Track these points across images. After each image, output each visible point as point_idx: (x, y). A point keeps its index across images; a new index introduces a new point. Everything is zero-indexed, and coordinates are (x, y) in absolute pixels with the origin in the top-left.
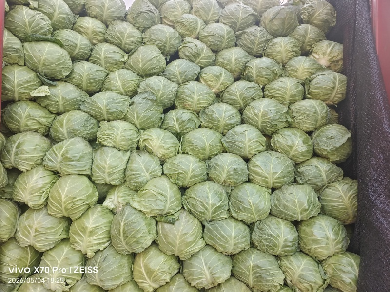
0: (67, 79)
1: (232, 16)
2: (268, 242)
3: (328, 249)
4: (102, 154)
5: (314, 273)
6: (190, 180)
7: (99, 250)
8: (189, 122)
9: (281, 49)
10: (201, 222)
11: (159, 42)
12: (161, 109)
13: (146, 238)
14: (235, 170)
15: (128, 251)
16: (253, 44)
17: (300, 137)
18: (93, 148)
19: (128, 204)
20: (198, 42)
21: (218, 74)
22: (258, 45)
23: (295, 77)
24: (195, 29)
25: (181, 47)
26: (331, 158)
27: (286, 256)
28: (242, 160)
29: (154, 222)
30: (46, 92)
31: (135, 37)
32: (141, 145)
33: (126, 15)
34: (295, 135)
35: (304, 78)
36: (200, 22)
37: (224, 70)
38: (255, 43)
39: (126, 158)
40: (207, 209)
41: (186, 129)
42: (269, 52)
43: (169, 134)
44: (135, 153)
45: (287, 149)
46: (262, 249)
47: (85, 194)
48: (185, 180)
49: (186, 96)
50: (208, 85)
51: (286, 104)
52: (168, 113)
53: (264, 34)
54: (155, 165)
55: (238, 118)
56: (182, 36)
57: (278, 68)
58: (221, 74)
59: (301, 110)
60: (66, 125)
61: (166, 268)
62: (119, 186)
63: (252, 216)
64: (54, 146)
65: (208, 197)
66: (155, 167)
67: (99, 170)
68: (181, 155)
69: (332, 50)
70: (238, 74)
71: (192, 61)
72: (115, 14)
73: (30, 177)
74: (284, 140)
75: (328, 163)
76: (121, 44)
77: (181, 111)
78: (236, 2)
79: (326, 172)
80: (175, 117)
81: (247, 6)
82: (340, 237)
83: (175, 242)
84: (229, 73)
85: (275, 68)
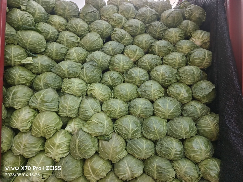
0: (43, 53)
1: (143, 15)
2: (165, 152)
3: (201, 156)
4: (65, 98)
5: (193, 170)
6: (118, 114)
7: (63, 157)
8: (117, 79)
9: (173, 35)
10: (125, 140)
11: (99, 31)
12: (101, 71)
13: (92, 149)
14: (146, 108)
15: (81, 158)
16: (156, 32)
17: (185, 88)
18: (59, 95)
19: (81, 129)
20: (123, 31)
21: (135, 50)
22: (159, 32)
23: (182, 52)
24: (121, 22)
25: (112, 33)
26: (203, 101)
27: (176, 160)
28: (150, 102)
29: (96, 140)
30: (31, 61)
31: (84, 27)
32: (89, 93)
33: (79, 14)
34: (182, 87)
35: (187, 53)
36: (124, 18)
37: (138, 48)
38: (157, 31)
39: (79, 101)
40: (128, 132)
41: (116, 83)
42: (165, 37)
43: (105, 86)
44: (85, 98)
45: (177, 95)
46: (162, 156)
47: (54, 123)
48: (115, 114)
49: (116, 63)
50: (129, 56)
51: (176, 68)
52: (105, 74)
53: (162, 26)
55: (147, 77)
56: (113, 27)
57: (171, 47)
58: (137, 50)
59: (185, 72)
60: (43, 81)
61: (104, 168)
62: (75, 118)
63: (156, 136)
64: (35, 94)
65: (129, 125)
66: (97, 106)
67: (63, 109)
68: (113, 99)
69: (203, 36)
70: (147, 50)
71: (119, 42)
72: (73, 13)
73: (21, 112)
74: (175, 90)
75: (201, 104)
76: (76, 32)
77: (113, 72)
78: (145, 6)
79: (200, 110)
80: (108, 76)
81: (152, 9)
82: (209, 149)
83: (109, 152)
84: (141, 50)
85: (169, 47)
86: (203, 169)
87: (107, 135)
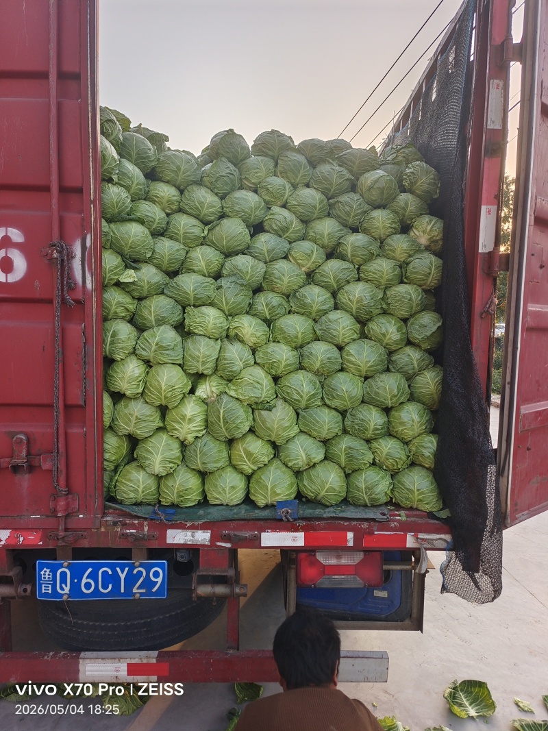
0: (150, 261)
1: (325, 180)
2: (360, 427)
3: (413, 430)
4: (194, 342)
5: (400, 451)
6: (284, 369)
7: (197, 437)
8: (279, 307)
9: (379, 224)
10: (295, 410)
11: (243, 214)
12: (250, 292)
13: (245, 424)
14: (329, 359)
15: (227, 437)
16: (348, 215)
17: (395, 325)
18: (182, 336)
19: (223, 393)
20: (285, 213)
21: (310, 252)
22: (353, 217)
23: (393, 258)
24: (283, 196)
25: (267, 218)
26: (423, 346)
27: (376, 439)
28: (335, 349)
29: (250, 410)
30: (134, 277)
31: (216, 207)
32: (232, 333)
33: (202, 178)
34: (390, 322)
35: (402, 260)
36: (288, 186)
37: (315, 246)
38: (351, 214)
39: (218, 347)
40: (302, 397)
41: (276, 315)
42: (366, 227)
43: (259, 321)
44: (226, 342)
45: (381, 337)
46: (354, 433)
48: (279, 369)
49: (275, 278)
50: (298, 264)
51: (382, 289)
52: (257, 297)
53: (360, 204)
54: (247, 354)
55: (331, 304)
56: (267, 203)
57: (374, 248)
58: (312, 252)
59: (396, 297)
60: (153, 312)
61: (265, 451)
62: (210, 376)
63: (345, 403)
64: (144, 334)
65: (303, 386)
66: (248, 356)
67: (192, 359)
68: (272, 344)
69: (432, 227)
70: (331, 251)
71: (280, 236)
72: (191, 178)
73: (126, 366)
74: (378, 328)
75: (420, 351)
76: (199, 215)
77: (270, 295)
78: (329, 162)
79: (417, 360)
80: (264, 302)
81: (342, 169)
82: (424, 420)
83: (273, 427)
84: (321, 250)
85: (372, 247)
86: (414, 449)
87: (267, 402)
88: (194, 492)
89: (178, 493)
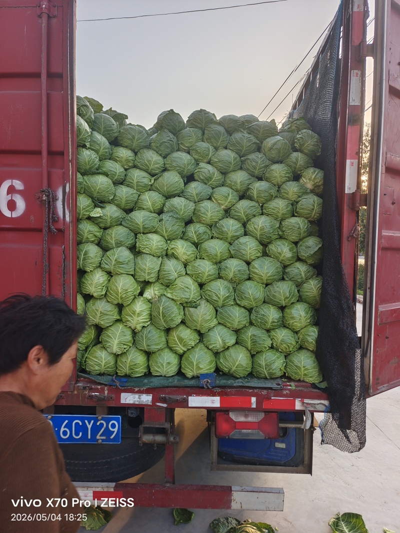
0: (112, 202)
1: (238, 144)
2: (261, 320)
3: (301, 323)
4: (142, 259)
5: (291, 338)
6: (207, 278)
7: (144, 327)
8: (204, 234)
9: (277, 175)
10: (215, 308)
11: (179, 168)
12: (183, 223)
13: (178, 317)
14: (239, 271)
15: (165, 327)
16: (255, 169)
17: (288, 246)
18: (134, 255)
19: (163, 295)
20: (209, 167)
21: (227, 195)
22: (259, 169)
23: (287, 198)
24: (208, 155)
25: (196, 171)
26: (308, 262)
27: (273, 329)
28: (244, 263)
29: (182, 307)
30: (100, 213)
31: (160, 163)
32: (170, 252)
33: (150, 144)
34: (284, 245)
35: (293, 200)
36: (211, 148)
37: (231, 191)
38: (256, 167)
39: (159, 262)
40: (219, 298)
41: (202, 240)
42: (267, 176)
43: (189, 244)
44: (165, 259)
45: (278, 255)
46: (257, 325)
47: (133, 288)
48: (203, 278)
49: (202, 213)
50: (219, 203)
51: (279, 220)
52: (188, 227)
53: (263, 160)
54: (180, 267)
55: (242, 231)
56: (197, 162)
57: (273, 191)
58: (229, 195)
59: (289, 226)
60: (114, 238)
61: (192, 337)
62: (154, 283)
63: (251, 303)
64: (107, 253)
65: (220, 290)
66: (181, 269)
67: (141, 271)
68: (198, 260)
69: (316, 176)
70: (243, 194)
71: (206, 184)
72: (143, 144)
73: (94, 275)
74: (275, 248)
75: (307, 265)
76: (148, 170)
77: (198, 225)
78: (241, 131)
79: (304, 272)
80: (194, 230)
81: (250, 135)
82: (309, 315)
83: (198, 320)
84: (235, 193)
85: (271, 191)
86: (301, 336)
87: (194, 302)
88: (141, 366)
89: (129, 367)
